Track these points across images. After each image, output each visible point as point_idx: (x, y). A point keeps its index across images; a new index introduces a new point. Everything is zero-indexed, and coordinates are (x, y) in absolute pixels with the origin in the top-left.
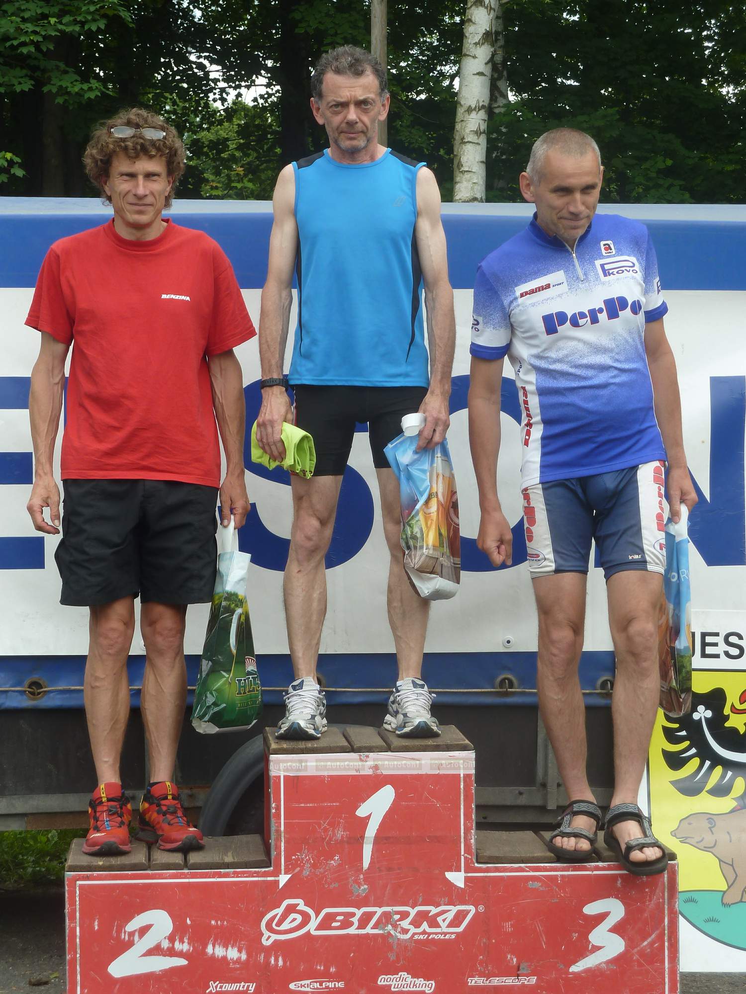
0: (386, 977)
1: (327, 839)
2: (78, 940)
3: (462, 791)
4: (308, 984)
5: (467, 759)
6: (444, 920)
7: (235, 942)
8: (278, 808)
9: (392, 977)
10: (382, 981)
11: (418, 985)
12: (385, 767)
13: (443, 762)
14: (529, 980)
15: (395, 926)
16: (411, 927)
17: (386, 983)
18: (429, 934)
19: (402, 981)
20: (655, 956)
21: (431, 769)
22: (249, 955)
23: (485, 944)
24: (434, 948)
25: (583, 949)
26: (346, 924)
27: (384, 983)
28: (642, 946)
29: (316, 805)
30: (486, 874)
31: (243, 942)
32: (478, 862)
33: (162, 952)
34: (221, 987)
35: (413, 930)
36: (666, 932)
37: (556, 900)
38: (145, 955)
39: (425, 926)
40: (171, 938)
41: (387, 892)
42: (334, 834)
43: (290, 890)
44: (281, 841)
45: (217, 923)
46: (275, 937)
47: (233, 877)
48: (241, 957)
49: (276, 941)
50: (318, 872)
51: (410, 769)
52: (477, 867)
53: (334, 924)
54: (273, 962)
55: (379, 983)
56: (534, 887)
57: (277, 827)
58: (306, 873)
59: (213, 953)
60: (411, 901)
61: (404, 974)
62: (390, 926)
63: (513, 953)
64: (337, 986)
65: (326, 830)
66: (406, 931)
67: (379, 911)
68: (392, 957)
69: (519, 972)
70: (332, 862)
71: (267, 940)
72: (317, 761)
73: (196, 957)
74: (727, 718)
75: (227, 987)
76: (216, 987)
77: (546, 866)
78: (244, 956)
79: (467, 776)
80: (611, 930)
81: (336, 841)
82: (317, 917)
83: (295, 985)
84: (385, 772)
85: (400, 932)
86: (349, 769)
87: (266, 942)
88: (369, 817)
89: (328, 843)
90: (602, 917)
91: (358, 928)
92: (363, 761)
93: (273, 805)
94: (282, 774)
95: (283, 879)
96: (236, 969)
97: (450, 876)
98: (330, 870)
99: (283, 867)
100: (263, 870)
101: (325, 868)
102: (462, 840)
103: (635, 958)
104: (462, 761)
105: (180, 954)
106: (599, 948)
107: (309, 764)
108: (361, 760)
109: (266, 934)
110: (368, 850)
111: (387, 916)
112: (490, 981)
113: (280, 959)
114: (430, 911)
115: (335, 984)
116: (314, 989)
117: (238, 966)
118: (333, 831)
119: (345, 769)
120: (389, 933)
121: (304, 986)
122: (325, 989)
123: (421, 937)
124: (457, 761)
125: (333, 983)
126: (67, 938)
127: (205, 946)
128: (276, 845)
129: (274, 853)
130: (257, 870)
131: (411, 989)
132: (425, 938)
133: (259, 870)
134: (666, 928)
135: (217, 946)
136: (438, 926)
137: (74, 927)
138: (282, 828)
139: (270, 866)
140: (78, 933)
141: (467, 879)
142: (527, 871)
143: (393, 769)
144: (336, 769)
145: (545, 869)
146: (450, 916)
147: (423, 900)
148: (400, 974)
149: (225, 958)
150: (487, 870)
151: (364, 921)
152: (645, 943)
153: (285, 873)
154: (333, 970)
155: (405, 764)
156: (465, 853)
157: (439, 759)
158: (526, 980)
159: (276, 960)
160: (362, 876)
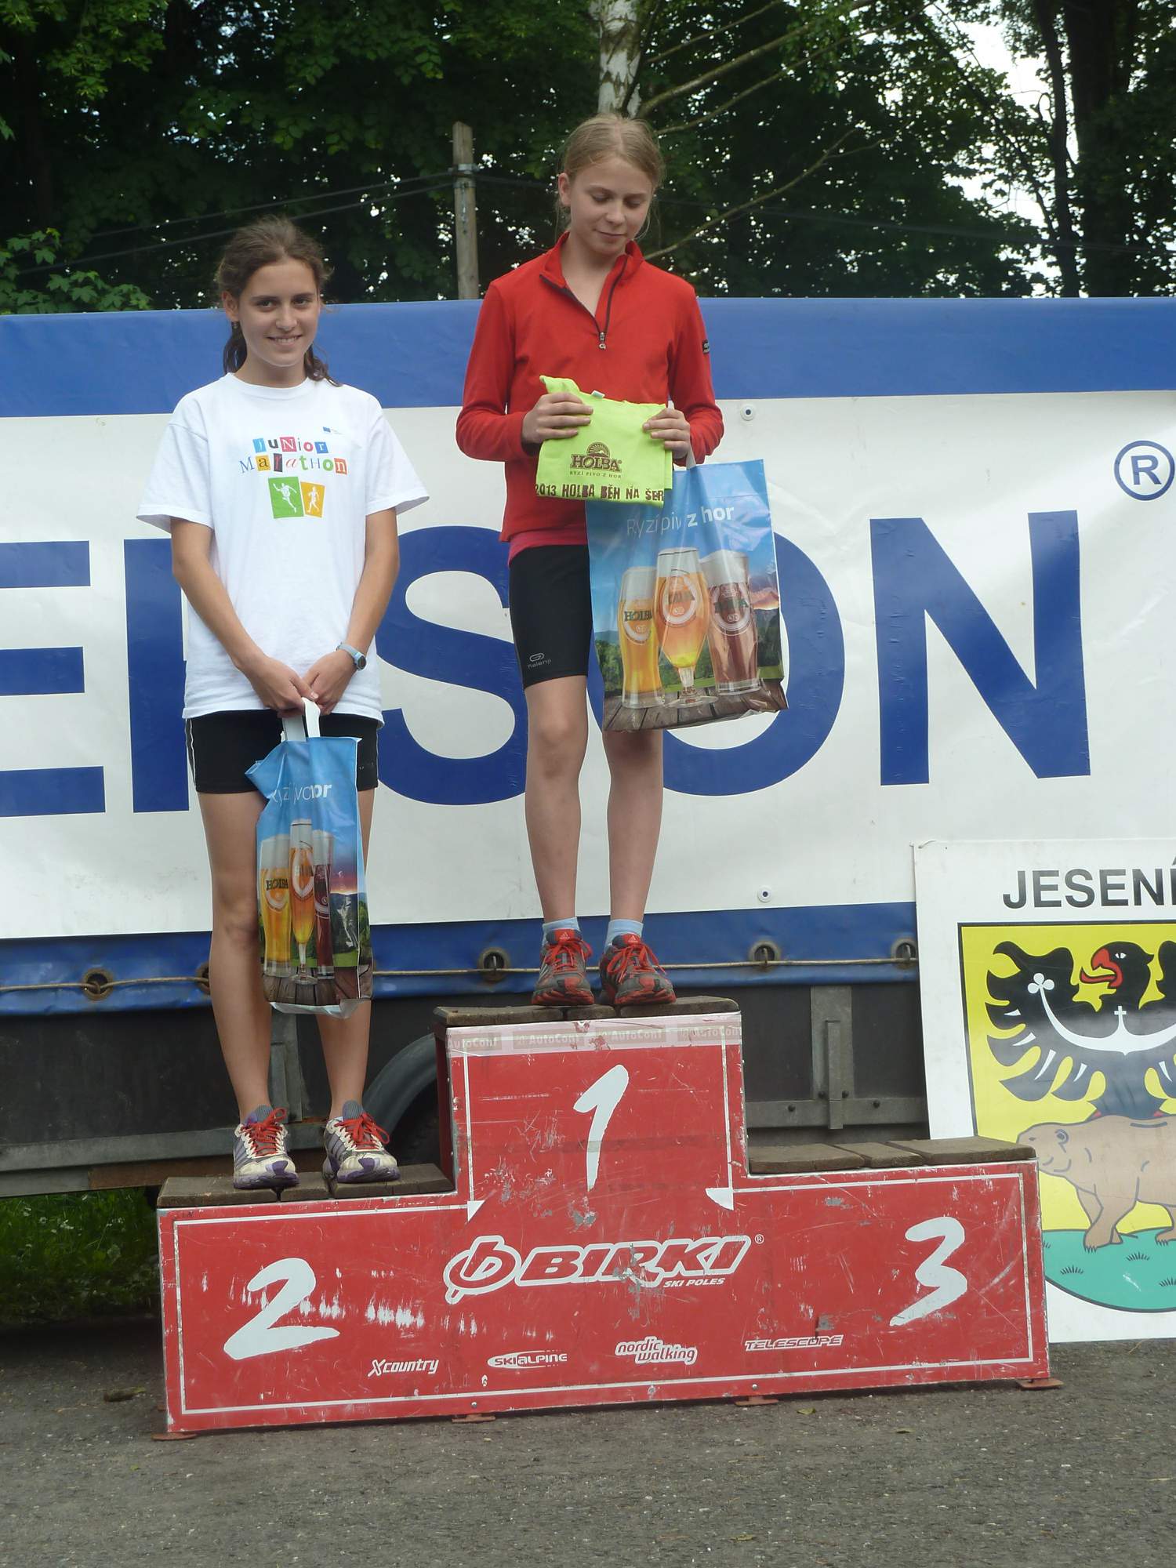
0: (627, 1344)
1: (534, 1146)
2: (179, 1307)
3: (725, 1070)
4: (514, 1359)
5: (730, 1023)
6: (707, 1259)
7: (407, 1300)
8: (462, 1105)
9: (636, 1344)
10: (621, 1350)
11: (673, 1354)
12: (613, 1038)
13: (696, 1029)
14: (832, 1340)
15: (637, 1270)
16: (660, 1270)
17: (627, 1353)
18: (687, 1279)
19: (650, 1350)
20: (1011, 1299)
21: (679, 1040)
22: (427, 1318)
23: (766, 1289)
24: (694, 1299)
25: (910, 1292)
26: (566, 1269)
27: (624, 1354)
28: (991, 1284)
29: (515, 1097)
30: (764, 1189)
31: (418, 1301)
32: (752, 1173)
33: (302, 1321)
34: (389, 1368)
35: (663, 1274)
36: (1025, 1263)
37: (865, 1223)
38: (276, 1325)
39: (680, 1267)
40: (314, 1299)
41: (623, 1221)
42: (544, 1140)
43: (485, 1222)
44: (468, 1152)
45: (380, 1275)
46: (464, 1292)
47: (400, 1207)
48: (415, 1324)
49: (465, 1297)
50: (523, 1194)
51: (650, 1040)
52: (750, 1180)
53: (549, 1270)
54: (462, 1328)
55: (617, 1353)
56: (833, 1205)
57: (461, 1131)
58: (506, 1197)
59: (376, 1318)
60: (658, 1233)
61: (652, 1339)
62: (629, 1269)
63: (807, 1302)
64: (556, 1360)
65: (531, 1134)
66: (652, 1276)
67: (613, 1248)
68: (635, 1314)
69: (817, 1330)
70: (543, 1180)
71: (454, 1295)
72: (515, 1034)
73: (352, 1326)
74: (1076, 989)
75: (398, 1367)
76: (382, 1368)
77: (850, 1175)
78: (420, 1322)
79: (731, 1049)
80: (946, 1263)
81: (547, 1148)
82: (524, 1258)
83: (496, 1361)
84: (613, 1047)
85: (644, 1279)
86: (561, 1044)
87: (452, 1300)
88: (592, 1112)
89: (536, 1152)
90: (933, 1245)
91: (583, 1275)
92: (581, 1032)
93: (455, 1101)
94: (465, 1055)
95: (473, 1207)
96: (410, 1341)
97: (711, 1193)
98: (540, 1191)
99: (472, 1191)
100: (444, 1195)
101: (532, 1189)
102: (728, 1140)
103: (982, 1302)
104: (723, 1027)
105: (328, 1322)
106: (931, 1290)
107: (503, 1039)
108: (578, 1030)
109: (452, 1287)
110: (593, 1161)
111: (624, 1256)
112: (777, 1343)
113: (473, 1324)
114: (686, 1246)
115: (554, 1358)
116: (524, 1365)
117: (413, 1336)
118: (542, 1135)
119: (555, 1044)
120: (628, 1280)
121: (509, 1361)
122: (539, 1364)
123: (675, 1284)
124: (717, 1027)
125: (551, 1356)
126: (163, 1305)
127: (364, 1309)
128: (460, 1157)
129: (457, 1170)
130: (434, 1195)
131: (664, 1361)
132: (681, 1285)
133: (438, 1195)
134: (1025, 1257)
135: (381, 1308)
136: (699, 1267)
137: (173, 1290)
138: (469, 1134)
139: (453, 1190)
140: (179, 1297)
141: (737, 1198)
142: (822, 1183)
143: (626, 1041)
144: (543, 1045)
145: (849, 1179)
146: (715, 1252)
147: (675, 1229)
148: (647, 1339)
149: (392, 1325)
150: (766, 1183)
151: (591, 1266)
152: (997, 1280)
153: (476, 1198)
154: (549, 1336)
155: (641, 1034)
156: (732, 1160)
157: (690, 1025)
158: (828, 1340)
159: (468, 1325)
160: (586, 1199)
